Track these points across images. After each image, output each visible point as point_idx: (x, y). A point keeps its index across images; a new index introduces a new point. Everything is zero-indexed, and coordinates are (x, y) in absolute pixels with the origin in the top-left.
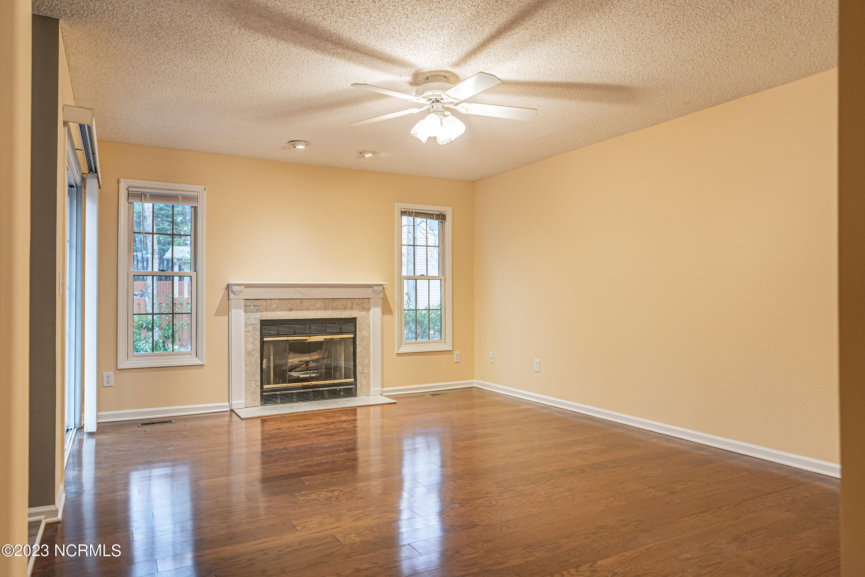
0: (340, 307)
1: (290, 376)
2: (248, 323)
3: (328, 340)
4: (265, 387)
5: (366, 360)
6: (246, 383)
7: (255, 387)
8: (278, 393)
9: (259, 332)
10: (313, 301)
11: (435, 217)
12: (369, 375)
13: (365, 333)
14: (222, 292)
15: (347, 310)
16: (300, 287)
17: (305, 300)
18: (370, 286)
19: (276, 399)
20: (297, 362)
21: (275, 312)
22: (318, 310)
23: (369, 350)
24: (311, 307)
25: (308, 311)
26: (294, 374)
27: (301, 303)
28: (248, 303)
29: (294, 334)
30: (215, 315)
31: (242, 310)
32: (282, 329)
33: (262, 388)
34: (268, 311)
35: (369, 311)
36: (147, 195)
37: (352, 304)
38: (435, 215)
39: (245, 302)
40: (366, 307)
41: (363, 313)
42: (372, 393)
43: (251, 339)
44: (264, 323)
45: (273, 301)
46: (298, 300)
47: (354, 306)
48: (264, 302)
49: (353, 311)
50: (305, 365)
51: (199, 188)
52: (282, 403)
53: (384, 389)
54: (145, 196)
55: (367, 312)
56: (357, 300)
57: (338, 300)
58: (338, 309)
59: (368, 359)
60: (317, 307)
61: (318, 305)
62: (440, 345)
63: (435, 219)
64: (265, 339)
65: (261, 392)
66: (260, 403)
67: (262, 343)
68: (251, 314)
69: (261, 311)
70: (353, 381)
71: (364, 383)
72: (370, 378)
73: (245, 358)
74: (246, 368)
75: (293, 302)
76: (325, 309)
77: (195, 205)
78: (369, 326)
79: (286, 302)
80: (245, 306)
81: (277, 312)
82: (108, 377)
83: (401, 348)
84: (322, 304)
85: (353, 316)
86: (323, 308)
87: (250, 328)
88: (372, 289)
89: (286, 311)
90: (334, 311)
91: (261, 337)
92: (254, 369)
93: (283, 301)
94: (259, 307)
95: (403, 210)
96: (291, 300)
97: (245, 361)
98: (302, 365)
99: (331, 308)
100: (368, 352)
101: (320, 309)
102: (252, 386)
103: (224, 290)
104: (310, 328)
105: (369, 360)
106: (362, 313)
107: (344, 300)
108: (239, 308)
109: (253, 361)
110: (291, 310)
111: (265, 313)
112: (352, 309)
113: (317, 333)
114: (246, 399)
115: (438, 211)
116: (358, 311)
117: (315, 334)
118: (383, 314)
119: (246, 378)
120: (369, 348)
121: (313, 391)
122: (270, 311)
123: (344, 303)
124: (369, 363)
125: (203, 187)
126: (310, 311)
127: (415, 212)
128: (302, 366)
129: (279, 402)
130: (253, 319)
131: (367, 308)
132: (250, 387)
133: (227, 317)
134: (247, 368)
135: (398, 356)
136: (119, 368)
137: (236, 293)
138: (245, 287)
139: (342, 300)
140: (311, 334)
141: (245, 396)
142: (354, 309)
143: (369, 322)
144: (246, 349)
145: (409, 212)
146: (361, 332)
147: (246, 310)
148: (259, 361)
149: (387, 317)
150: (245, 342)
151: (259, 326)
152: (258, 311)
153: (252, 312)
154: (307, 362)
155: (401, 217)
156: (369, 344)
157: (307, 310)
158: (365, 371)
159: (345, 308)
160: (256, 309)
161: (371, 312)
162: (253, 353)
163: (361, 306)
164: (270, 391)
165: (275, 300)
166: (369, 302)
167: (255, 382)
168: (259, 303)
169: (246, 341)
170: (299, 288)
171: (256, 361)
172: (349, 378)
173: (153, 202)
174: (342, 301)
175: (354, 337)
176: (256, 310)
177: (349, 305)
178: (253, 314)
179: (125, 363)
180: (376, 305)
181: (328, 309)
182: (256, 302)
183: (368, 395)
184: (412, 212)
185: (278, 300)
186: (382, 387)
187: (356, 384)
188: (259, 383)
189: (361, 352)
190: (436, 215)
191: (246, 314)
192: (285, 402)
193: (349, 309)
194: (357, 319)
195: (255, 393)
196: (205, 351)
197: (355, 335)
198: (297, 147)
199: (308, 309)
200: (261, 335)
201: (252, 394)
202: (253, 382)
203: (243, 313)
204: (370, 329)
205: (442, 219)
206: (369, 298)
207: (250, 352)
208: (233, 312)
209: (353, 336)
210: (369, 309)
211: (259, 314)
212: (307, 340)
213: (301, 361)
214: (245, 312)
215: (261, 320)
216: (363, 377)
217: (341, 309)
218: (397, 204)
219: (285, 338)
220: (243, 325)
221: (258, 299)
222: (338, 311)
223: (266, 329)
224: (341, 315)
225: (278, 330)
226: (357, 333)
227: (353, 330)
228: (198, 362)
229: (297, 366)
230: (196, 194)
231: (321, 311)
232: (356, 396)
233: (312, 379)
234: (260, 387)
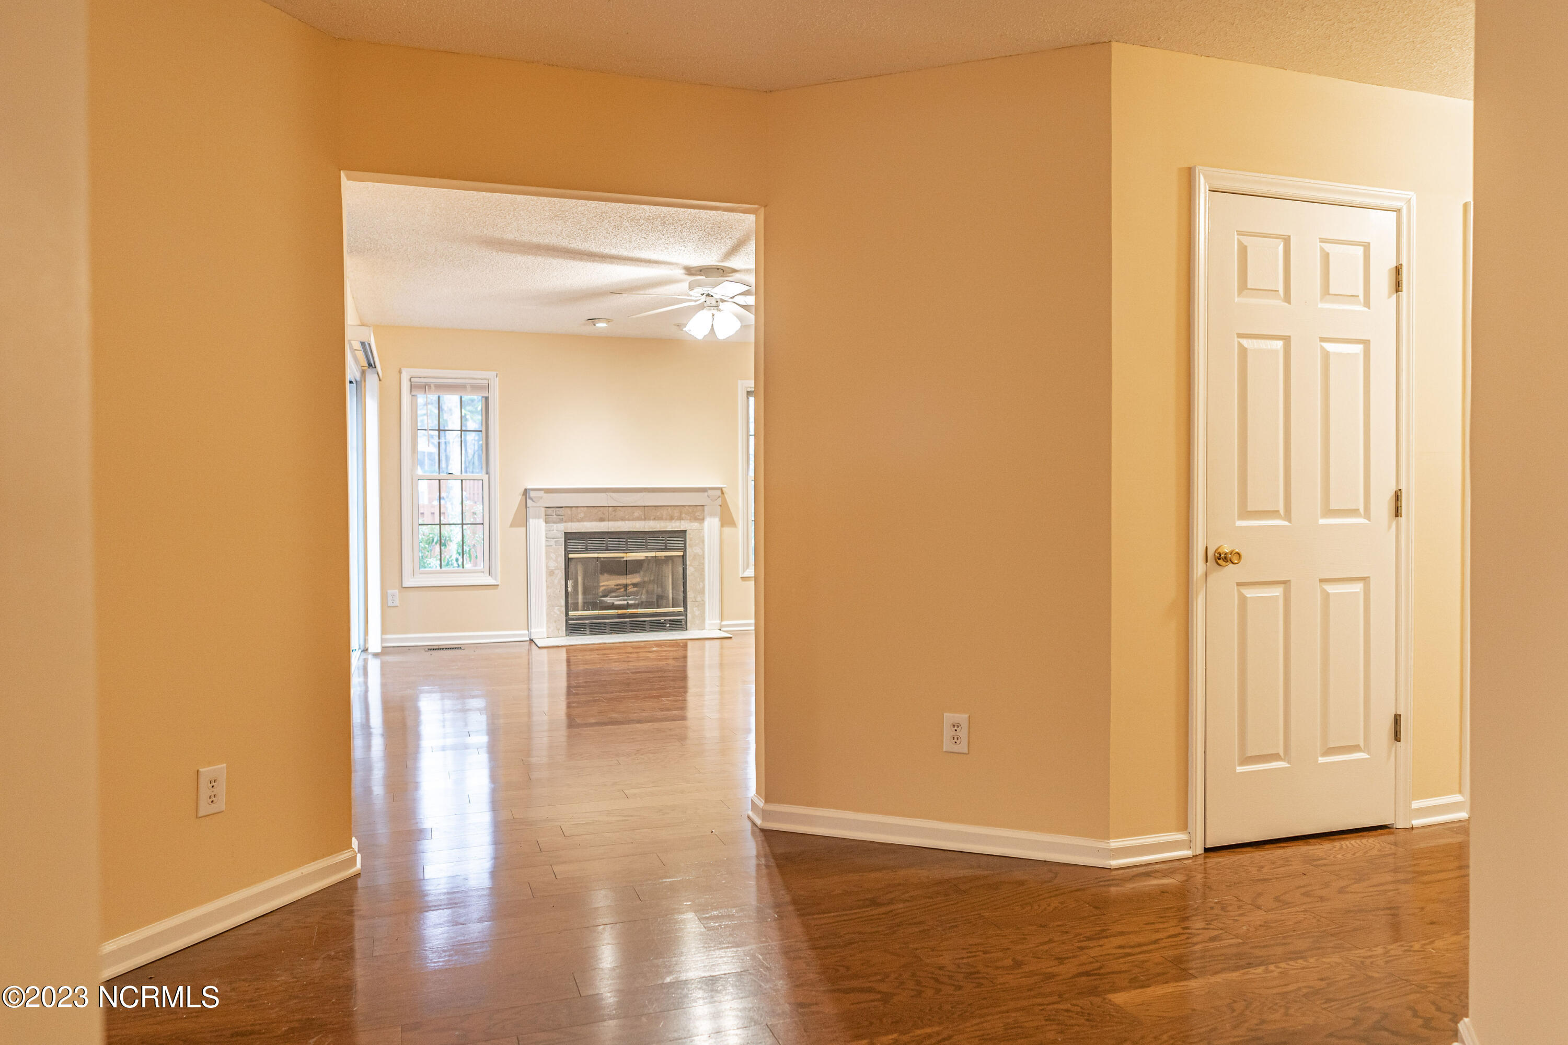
0: (664, 517)
1: (601, 602)
2: (549, 536)
3: (649, 558)
4: (571, 613)
5: (699, 585)
6: (547, 609)
7: (558, 613)
8: (587, 622)
9: (563, 547)
10: (630, 510)
12: (704, 604)
13: (697, 550)
14: (519, 498)
15: (674, 521)
16: (613, 492)
17: (619, 508)
18: (704, 490)
19: (585, 628)
20: (613, 586)
21: (582, 523)
22: (636, 520)
23: (704, 571)
24: (627, 517)
25: (623, 522)
26: (608, 600)
27: (615, 511)
28: (550, 510)
29: (607, 550)
30: (511, 526)
31: (542, 520)
32: (591, 543)
33: (567, 614)
34: (574, 522)
35: (703, 522)
36: (432, 386)
37: (681, 513)
39: (545, 510)
40: (699, 517)
41: (695, 525)
42: (707, 626)
43: (553, 556)
44: (568, 536)
45: (579, 509)
46: (611, 508)
47: (683, 515)
48: (568, 510)
49: (682, 521)
50: (622, 590)
51: (490, 374)
52: (592, 634)
53: (724, 623)
54: (430, 386)
55: (700, 523)
56: (686, 507)
57: (662, 508)
59: (701, 583)
60: (634, 517)
61: (636, 514)
64: (570, 556)
65: (567, 620)
66: (565, 632)
67: (568, 561)
68: (553, 525)
69: (566, 522)
70: (683, 610)
71: (697, 613)
72: (704, 607)
73: (547, 578)
74: (547, 590)
75: (605, 510)
76: (645, 519)
77: (486, 395)
78: (703, 542)
79: (595, 510)
80: (546, 515)
81: (585, 523)
82: (393, 595)
83: (748, 570)
84: (641, 514)
85: (682, 528)
86: (643, 517)
87: (552, 542)
88: (706, 494)
89: (597, 521)
90: (657, 522)
91: (565, 553)
92: (557, 592)
93: (592, 510)
94: (563, 517)
95: (749, 390)
96: (602, 508)
97: (547, 581)
98: (619, 589)
99: (652, 518)
100: (702, 575)
101: (639, 519)
102: (555, 612)
103: (521, 497)
104: (627, 543)
105: (704, 585)
106: (693, 524)
107: (669, 508)
108: (538, 517)
109: (556, 581)
110: (602, 520)
111: (570, 523)
112: (680, 518)
113: (636, 550)
114: (548, 627)
116: (688, 521)
117: (633, 551)
118: (722, 526)
119: (548, 602)
120: (703, 569)
121: (630, 621)
122: (576, 522)
123: (670, 512)
124: (704, 587)
125: (495, 373)
126: (626, 522)
128: (619, 591)
129: (588, 632)
130: (555, 531)
131: (701, 517)
132: (552, 613)
133: (525, 529)
134: (549, 591)
135: (743, 580)
136: (404, 586)
137: (534, 500)
138: (545, 493)
139: (667, 507)
140: (627, 550)
141: (547, 623)
142: (683, 519)
143: (703, 537)
144: (547, 567)
146: (692, 550)
147: (547, 520)
148: (563, 582)
149: (727, 530)
150: (547, 559)
151: (563, 539)
152: (561, 521)
153: (554, 523)
154: (626, 586)
155: (748, 398)
156: (703, 564)
158: (699, 599)
159: (672, 518)
160: (560, 519)
161: (706, 523)
162: (556, 572)
163: (692, 515)
164: (577, 619)
165: (582, 508)
166: (703, 510)
167: (558, 607)
168: (563, 512)
169: (548, 557)
170: (613, 494)
171: (559, 582)
172: (679, 606)
173: (439, 394)
174: (668, 509)
175: (683, 556)
176: (558, 520)
177: (676, 514)
178: (555, 525)
179: (411, 580)
180: (712, 515)
181: (649, 520)
182: (559, 511)
183: (702, 626)
185: (585, 508)
186: (722, 620)
187: (687, 614)
188: (564, 609)
189: (692, 575)
191: (547, 525)
192: (596, 634)
193: (676, 520)
194: (688, 532)
195: (559, 620)
196: (499, 569)
197: (685, 552)
199: (623, 519)
200: (565, 550)
201: (555, 622)
202: (556, 608)
203: (543, 524)
204: (704, 545)
206: (703, 506)
207: (552, 571)
208: (532, 522)
209: (682, 554)
210: (703, 519)
211: (562, 524)
212: (623, 557)
213: (617, 585)
214: (546, 522)
215: (565, 533)
216: (696, 606)
217: (666, 520)
218: (739, 381)
219: (596, 555)
220: (544, 539)
221: (562, 507)
222: (662, 521)
223: (572, 543)
224: (666, 527)
225: (587, 546)
226: (689, 550)
227: (682, 546)
228: (492, 582)
229: (612, 591)
230: (486, 382)
231: (640, 522)
232: (687, 630)
233: (627, 606)
234: (564, 614)
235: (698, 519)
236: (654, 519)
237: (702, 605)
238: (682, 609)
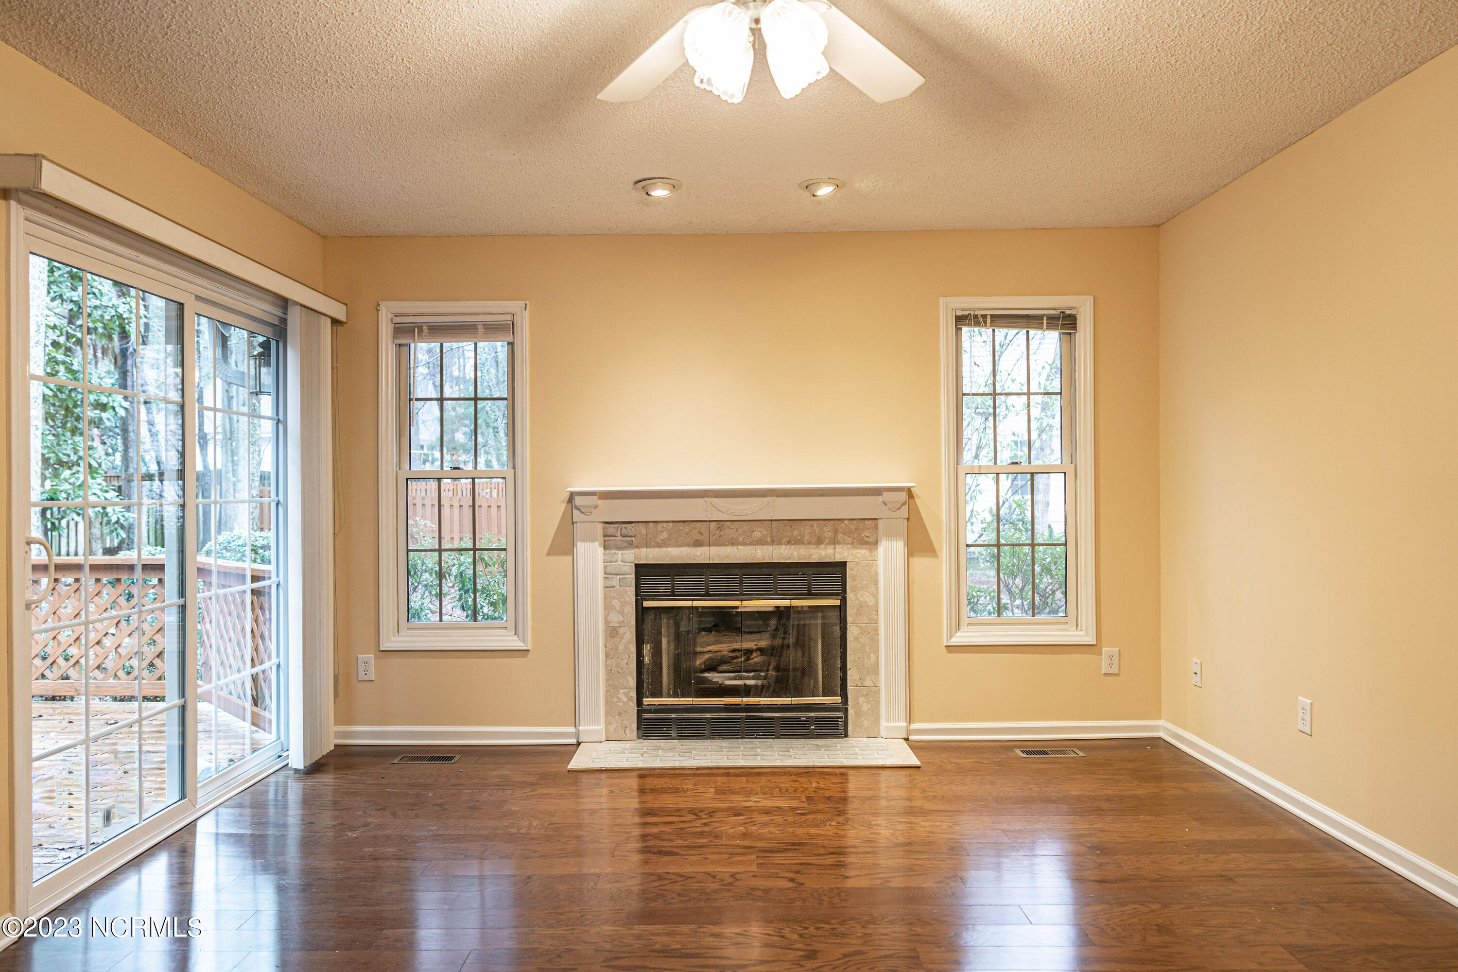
0: (807, 538)
1: (705, 680)
2: (609, 570)
3: (782, 609)
4: (647, 701)
5: (869, 657)
6: (607, 691)
7: (625, 699)
8: (674, 716)
9: (633, 588)
10: (746, 527)
11: (1045, 324)
12: (878, 692)
13: (866, 597)
14: (560, 507)
15: (822, 546)
16: (716, 497)
17: (728, 523)
18: (876, 492)
19: (669, 728)
20: (726, 653)
21: (664, 549)
22: (757, 545)
23: (877, 634)
24: (741, 539)
25: (735, 548)
26: (714, 677)
27: (720, 528)
28: (611, 529)
29: (707, 594)
30: (550, 553)
31: (597, 544)
32: (683, 583)
33: (639, 703)
34: (651, 547)
35: (877, 549)
36: (425, 327)
37: (836, 531)
38: (1045, 318)
39: (603, 529)
40: (868, 540)
41: (862, 553)
42: (883, 733)
43: (616, 603)
44: (642, 571)
45: (659, 525)
46: (713, 524)
47: (840, 536)
48: (642, 529)
49: (837, 546)
50: (740, 660)
51: (514, 306)
52: (680, 737)
53: (913, 726)
54: (421, 329)
55: (871, 550)
56: (846, 522)
57: (803, 523)
58: (803, 543)
59: (872, 655)
60: (754, 539)
61: (757, 534)
62: (1064, 630)
63: (1045, 327)
64: (646, 604)
65: (639, 713)
66: (635, 733)
67: (642, 613)
68: (616, 551)
69: (637, 547)
70: (840, 702)
71: (865, 707)
72: (879, 697)
73: (606, 641)
74: (606, 660)
75: (703, 527)
76: (773, 543)
77: (511, 340)
78: (876, 583)
79: (687, 528)
80: (604, 536)
81: (670, 549)
82: (366, 663)
83: (958, 634)
84: (765, 532)
85: (838, 558)
86: (769, 539)
87: (615, 581)
88: (880, 498)
89: (689, 546)
90: (793, 547)
91: (637, 600)
92: (623, 663)
93: (681, 527)
94: (633, 539)
95: (959, 313)
96: (699, 524)
97: (605, 646)
98: (736, 657)
99: (785, 540)
100: (874, 640)
101: (761, 542)
102: (619, 699)
103: (565, 504)
104: (741, 583)
105: (878, 658)
106: (859, 551)
107: (815, 524)
108: (592, 540)
109: (621, 647)
110: (698, 544)
111: (645, 549)
112: (834, 542)
113: (757, 595)
114: (608, 723)
115: (1055, 309)
116: (850, 546)
117: (751, 596)
118: (910, 554)
119: (607, 680)
120: (876, 631)
121: (747, 718)
122: (654, 547)
123: (817, 530)
124: (877, 663)
125: (522, 303)
126: (740, 547)
127: (992, 316)
128: (735, 661)
129: (674, 734)
130: (619, 562)
131: (872, 540)
132: (615, 700)
133: (571, 557)
134: (610, 662)
135: (950, 652)
136: (381, 649)
137: (582, 510)
138: (600, 498)
139: (812, 523)
140: (743, 595)
141: (606, 717)
142: (839, 543)
143: (877, 574)
144: (607, 623)
145: (976, 316)
146: (856, 595)
147: (607, 543)
148: (633, 648)
149: (919, 562)
150: (605, 609)
151: (633, 576)
152: (630, 545)
153: (619, 548)
154: (748, 652)
155: (958, 330)
156: (876, 622)
157: (732, 544)
158: (868, 683)
159: (819, 541)
160: (627, 542)
161: (881, 549)
162: (621, 631)
163: (855, 536)
164: (657, 711)
165: (665, 525)
166: (876, 527)
167: (625, 690)
168: (633, 529)
169: (608, 607)
170: (716, 500)
171: (626, 647)
172: (834, 694)
173: (442, 340)
174: (812, 526)
175: (840, 606)
176: (626, 544)
177: (828, 534)
178: (620, 552)
179: (393, 639)
180: (892, 535)
181: (780, 543)
182: (626, 528)
183: (874, 735)
184: (984, 317)
185: (670, 524)
186: (910, 722)
187: (846, 710)
188: (633, 693)
189: (856, 639)
190: (1050, 318)
191: (607, 551)
192: (687, 737)
193: (827, 544)
194: (848, 564)
195: (626, 712)
196: (530, 623)
197: (844, 600)
198: (653, 193)
199: (734, 543)
200: (637, 594)
201: (620, 714)
202: (621, 691)
203: (600, 551)
204: (877, 589)
205: (1064, 326)
206: (876, 519)
207: (614, 629)
208: (581, 547)
209: (837, 602)
210: (876, 543)
211: (633, 551)
212: (737, 607)
213: (734, 651)
214: (605, 548)
215: (636, 565)
216: (863, 696)
217: (809, 543)
218: (941, 299)
219: (688, 603)
220: (600, 575)
221: (631, 523)
222: (802, 546)
223: (648, 583)
224: (810, 556)
225: (673, 586)
226: (850, 596)
227: (838, 589)
228: (518, 644)
229: (723, 661)
230: (510, 318)
231: (763, 547)
232: (846, 736)
233: (747, 691)
234: (635, 701)
235: (868, 543)
236: (789, 542)
237: (873, 694)
238: (838, 699)
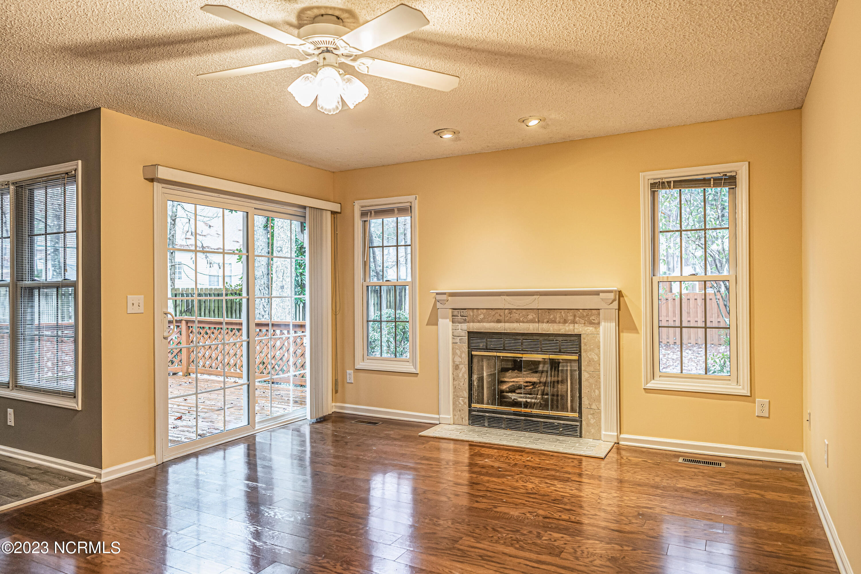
0: (558, 319)
1: (507, 398)
2: (455, 334)
4: (473, 405)
5: (594, 391)
6: (454, 398)
7: (462, 403)
8: (487, 414)
9: (467, 344)
10: (524, 312)
11: (712, 183)
12: (600, 413)
13: (593, 356)
14: (433, 301)
15: (567, 324)
16: (507, 295)
17: (514, 310)
18: (597, 293)
19: (484, 420)
20: (522, 383)
21: (482, 324)
22: (530, 323)
23: (599, 378)
24: (521, 319)
25: (518, 324)
26: (513, 396)
27: (510, 313)
28: (456, 313)
29: (504, 350)
30: (427, 325)
31: (449, 320)
32: (493, 342)
33: (470, 406)
34: (475, 322)
35: (599, 327)
36: (373, 212)
37: (575, 316)
38: (712, 180)
39: (452, 312)
40: (594, 321)
41: (590, 329)
43: (458, 352)
44: (471, 334)
45: (479, 311)
46: (507, 311)
47: (577, 319)
48: (471, 312)
49: (576, 325)
50: (531, 387)
51: (411, 198)
52: (490, 426)
53: (622, 436)
54: (371, 213)
55: (596, 328)
56: (581, 311)
57: (556, 311)
58: (556, 323)
59: (597, 391)
60: (529, 319)
61: (530, 317)
62: (728, 384)
63: (712, 186)
64: (473, 353)
65: (470, 411)
66: (467, 422)
67: (471, 358)
68: (458, 324)
69: (468, 322)
70: (578, 416)
71: (592, 421)
72: (601, 416)
73: (453, 371)
74: (453, 382)
75: (501, 312)
76: (539, 322)
77: (411, 215)
78: (599, 348)
79: (493, 312)
80: (452, 316)
81: (484, 324)
82: (350, 374)
83: (652, 382)
84: (535, 316)
85: (576, 332)
86: (537, 320)
87: (457, 340)
88: (599, 297)
89: (494, 322)
90: (550, 325)
91: (468, 351)
92: (462, 384)
93: (491, 312)
94: (466, 318)
95: (652, 182)
96: (499, 311)
97: (453, 374)
98: (527, 386)
99: (545, 320)
100: (598, 381)
101: (532, 321)
102: (459, 402)
103: (434, 299)
104: (522, 344)
105: (600, 392)
106: (588, 328)
107: (563, 312)
108: (446, 318)
109: (460, 375)
110: (499, 321)
111: (472, 324)
112: (574, 322)
113: (531, 351)
114: (454, 415)
115: (719, 173)
116: (583, 325)
117: (527, 352)
118: (619, 330)
119: (454, 392)
120: (599, 376)
121: (525, 420)
122: (476, 322)
123: (564, 315)
124: (599, 396)
125: (415, 196)
126: (521, 324)
127: (674, 182)
128: (526, 388)
129: (486, 425)
130: (460, 330)
131: (596, 322)
132: (457, 403)
133: (436, 327)
134: (455, 383)
135: (646, 392)
136: (356, 368)
138: (449, 296)
139: (561, 311)
140: (524, 351)
141: (453, 411)
142: (576, 323)
143: (599, 342)
144: (454, 362)
145: (663, 183)
146: (586, 354)
147: (453, 320)
148: (466, 376)
149: (625, 335)
150: (453, 354)
151: (467, 338)
152: (465, 321)
153: (460, 322)
156: (599, 371)
157: (517, 322)
158: (594, 407)
159: (565, 322)
160: (463, 319)
161: (602, 327)
162: (461, 366)
163: (586, 319)
164: (478, 411)
165: (482, 310)
166: (599, 314)
167: (463, 399)
168: (466, 313)
169: (454, 354)
170: (507, 297)
171: (463, 376)
172: (574, 412)
173: (383, 217)
174: (561, 312)
175: (578, 360)
176: (463, 321)
177: (570, 318)
178: (460, 325)
179: (361, 364)
180: (608, 319)
181: (543, 322)
182: (463, 312)
183: (598, 438)
184: (669, 183)
185: (485, 310)
186: (620, 433)
187: (581, 421)
188: (467, 401)
189: (587, 380)
190: (715, 179)
191: (454, 324)
192: (493, 427)
193: (570, 323)
194: (582, 335)
195: (463, 410)
196: (419, 360)
197: (580, 356)
198: (444, 137)
199: (518, 321)
200: (469, 348)
201: (460, 411)
202: (461, 399)
203: (451, 323)
204: (600, 351)
205: (730, 184)
206: (599, 309)
207: (457, 365)
208: (441, 321)
209: (575, 357)
210: (599, 323)
211: (466, 324)
212: (522, 358)
213: (527, 382)
214: (453, 322)
215: (468, 332)
216: (591, 414)
217: (559, 323)
218: (639, 174)
219: (495, 354)
220: (451, 336)
221: (465, 309)
222: (555, 324)
223: (475, 341)
224: (560, 330)
225: (487, 344)
226: (583, 354)
227: (575, 349)
228: (413, 370)
229: (520, 388)
230: (409, 204)
231: (533, 324)
232: (581, 437)
233: (526, 405)
234: (467, 405)
235: (594, 323)
236: (548, 322)
237: (597, 413)
238: (576, 415)
